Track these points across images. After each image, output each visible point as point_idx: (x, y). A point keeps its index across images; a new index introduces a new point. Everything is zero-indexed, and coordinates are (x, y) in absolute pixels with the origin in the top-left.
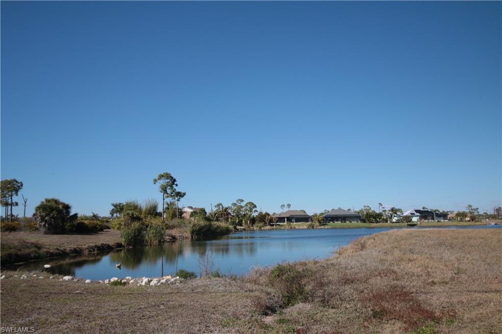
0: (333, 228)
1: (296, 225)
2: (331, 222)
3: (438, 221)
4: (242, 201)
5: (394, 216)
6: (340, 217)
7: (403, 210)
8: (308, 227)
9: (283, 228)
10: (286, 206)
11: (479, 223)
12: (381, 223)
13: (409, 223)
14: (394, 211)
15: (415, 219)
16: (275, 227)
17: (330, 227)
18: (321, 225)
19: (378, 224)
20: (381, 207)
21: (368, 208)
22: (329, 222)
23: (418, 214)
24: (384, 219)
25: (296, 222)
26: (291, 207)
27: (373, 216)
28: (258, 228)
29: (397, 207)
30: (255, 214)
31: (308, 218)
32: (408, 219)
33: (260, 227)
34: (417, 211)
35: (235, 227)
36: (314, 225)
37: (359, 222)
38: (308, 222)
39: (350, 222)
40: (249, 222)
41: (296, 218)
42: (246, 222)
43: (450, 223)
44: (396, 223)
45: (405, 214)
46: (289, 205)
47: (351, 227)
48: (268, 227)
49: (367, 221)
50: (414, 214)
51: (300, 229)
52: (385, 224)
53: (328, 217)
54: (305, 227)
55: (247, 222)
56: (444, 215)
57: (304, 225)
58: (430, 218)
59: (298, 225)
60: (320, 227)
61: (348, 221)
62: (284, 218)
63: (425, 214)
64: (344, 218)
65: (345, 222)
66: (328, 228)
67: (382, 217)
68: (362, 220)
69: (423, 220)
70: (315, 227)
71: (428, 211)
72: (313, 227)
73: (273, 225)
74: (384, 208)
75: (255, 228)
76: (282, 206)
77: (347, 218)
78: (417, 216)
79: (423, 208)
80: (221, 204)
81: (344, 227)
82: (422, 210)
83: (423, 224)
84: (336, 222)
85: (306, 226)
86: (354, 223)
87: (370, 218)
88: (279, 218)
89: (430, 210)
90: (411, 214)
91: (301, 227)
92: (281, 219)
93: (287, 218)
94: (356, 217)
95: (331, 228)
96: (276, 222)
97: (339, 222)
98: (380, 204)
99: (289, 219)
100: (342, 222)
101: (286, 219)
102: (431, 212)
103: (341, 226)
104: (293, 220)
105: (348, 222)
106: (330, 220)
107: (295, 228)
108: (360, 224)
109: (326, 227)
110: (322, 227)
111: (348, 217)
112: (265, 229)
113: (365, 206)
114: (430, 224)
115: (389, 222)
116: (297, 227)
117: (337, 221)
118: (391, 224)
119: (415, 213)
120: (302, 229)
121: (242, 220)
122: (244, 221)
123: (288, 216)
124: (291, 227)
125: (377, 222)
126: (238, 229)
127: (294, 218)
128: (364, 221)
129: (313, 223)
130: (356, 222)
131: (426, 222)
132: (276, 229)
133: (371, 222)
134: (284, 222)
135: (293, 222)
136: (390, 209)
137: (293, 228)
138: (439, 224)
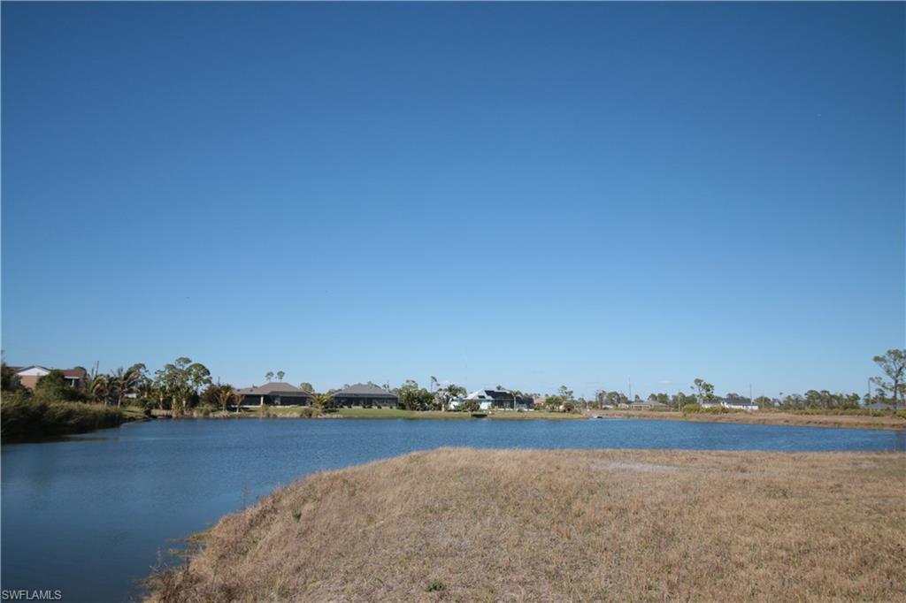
0: (347, 418)
1: (280, 410)
2: (346, 407)
3: (520, 411)
4: (188, 361)
5: (453, 400)
6: (361, 398)
7: (467, 391)
8: (302, 415)
9: (252, 415)
10: (276, 375)
11: (578, 416)
12: (430, 411)
13: (474, 413)
14: (453, 391)
15: (484, 406)
16: (237, 413)
17: (342, 416)
18: (330, 412)
19: (425, 412)
20: (435, 383)
21: (413, 385)
22: (342, 407)
23: (490, 398)
24: (435, 405)
25: (281, 405)
26: (284, 378)
27: (418, 398)
28: (201, 415)
29: (458, 385)
30: (202, 389)
31: (306, 398)
32: (473, 405)
33: (207, 413)
34: (489, 393)
35: (148, 413)
36: (312, 412)
37: (394, 408)
38: (304, 405)
39: (380, 407)
40: (184, 402)
41: (282, 398)
42: (179, 402)
43: (537, 414)
44: (454, 411)
45: (470, 397)
46: (281, 374)
47: (379, 416)
48: (224, 413)
49: (408, 407)
50: (483, 397)
51: (285, 418)
52: (437, 413)
53: (343, 398)
54: (296, 415)
55: (182, 403)
56: (528, 401)
57: (293, 411)
58: (508, 404)
59: (284, 411)
60: (324, 416)
61: (376, 405)
62: (259, 396)
63: (500, 398)
64: (368, 401)
65: (370, 407)
66: (337, 418)
67: (433, 401)
68: (401, 405)
69: (496, 408)
70: (313, 416)
71: (505, 393)
72: (310, 415)
73: (235, 409)
74: (439, 385)
75: (195, 414)
77: (374, 401)
78: (488, 401)
79: (499, 388)
80: (143, 366)
81: (366, 416)
82: (496, 390)
83: (497, 415)
84: (354, 407)
85: (297, 411)
86: (386, 409)
87: (415, 400)
88: (248, 396)
89: (508, 392)
90: (480, 397)
91: (288, 415)
92: (252, 399)
93: (265, 396)
94: (390, 399)
95: (344, 418)
96: (241, 404)
97: (360, 407)
98: (434, 378)
99: (269, 400)
100: (364, 407)
101: (262, 399)
102: (510, 395)
103: (361, 416)
104: (276, 402)
105: (375, 408)
106: (344, 404)
107: (275, 416)
108: (395, 411)
109: (335, 416)
110: (328, 415)
111: (377, 399)
112: (216, 416)
113: (408, 381)
114: (507, 415)
115: (443, 409)
116: (280, 415)
117: (357, 404)
118: (446, 413)
119: (486, 395)
120: (290, 418)
121: (171, 399)
122: (174, 400)
123: (267, 393)
124: (269, 415)
125: (425, 409)
126: (155, 417)
127: (277, 396)
128: (403, 407)
129: (313, 408)
130: (388, 408)
131: (500, 412)
132: (240, 417)
133: (414, 408)
134: (256, 404)
135: (277, 404)
136: (447, 388)
137: (271, 416)
138: (520, 415)
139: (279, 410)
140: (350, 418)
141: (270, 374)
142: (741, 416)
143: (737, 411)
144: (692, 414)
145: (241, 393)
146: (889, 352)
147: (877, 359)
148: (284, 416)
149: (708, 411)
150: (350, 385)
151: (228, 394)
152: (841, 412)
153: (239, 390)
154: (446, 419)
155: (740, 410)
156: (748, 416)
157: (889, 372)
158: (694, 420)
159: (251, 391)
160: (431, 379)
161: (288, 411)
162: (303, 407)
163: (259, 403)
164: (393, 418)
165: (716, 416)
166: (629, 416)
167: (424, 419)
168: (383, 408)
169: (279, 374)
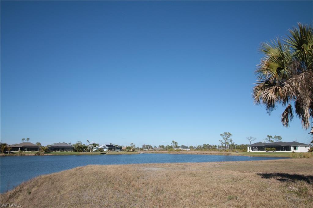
0: (54, 155)
2: (54, 151)
3: (117, 151)
5: (94, 148)
6: (60, 148)
7: (100, 145)
8: (36, 154)
9: (15, 155)
10: (26, 139)
11: (136, 153)
12: (86, 152)
13: (102, 152)
14: (94, 145)
15: (105, 150)
16: (8, 154)
17: (52, 155)
18: (47, 153)
19: (84, 153)
21: (80, 143)
22: (52, 151)
23: (107, 147)
24: (88, 150)
25: (27, 151)
26: (29, 140)
27: (82, 148)
29: (96, 143)
31: (38, 148)
32: (101, 150)
34: (107, 145)
36: (40, 153)
37: (72, 151)
39: (67, 151)
41: (28, 148)
43: (123, 152)
44: (95, 152)
45: (100, 147)
46: (28, 139)
47: (66, 154)
49: (78, 151)
50: (105, 147)
51: (29, 156)
52: (88, 153)
53: (52, 148)
54: (33, 154)
56: (120, 148)
57: (32, 153)
58: (113, 149)
60: (45, 155)
61: (66, 150)
62: (18, 148)
63: (111, 147)
64: (63, 149)
65: (63, 151)
66: (50, 155)
67: (87, 149)
68: (75, 150)
69: (109, 150)
70: (40, 155)
71: (113, 146)
72: (39, 154)
73: (7, 153)
74: (89, 143)
76: (23, 139)
78: (107, 148)
79: (111, 144)
81: (62, 154)
82: (110, 145)
83: (109, 153)
84: (57, 151)
85: (34, 153)
86: (69, 152)
87: (80, 148)
88: (13, 148)
90: (104, 147)
91: (30, 155)
92: (15, 148)
94: (71, 148)
95: (53, 155)
96: (10, 151)
97: (59, 151)
98: (88, 140)
99: (22, 149)
100: (61, 151)
101: (19, 148)
103: (60, 154)
104: (25, 150)
107: (24, 155)
109: (49, 154)
110: (46, 154)
111: (66, 148)
113: (78, 142)
114: (113, 153)
115: (91, 151)
116: (26, 154)
117: (58, 150)
118: (92, 153)
119: (106, 146)
123: (21, 146)
124: (22, 155)
125: (84, 151)
127: (26, 148)
128: (76, 151)
129: (40, 152)
130: (70, 151)
131: (111, 152)
132: (9, 156)
133: (80, 151)
134: (17, 151)
135: (26, 151)
136: (92, 144)
137: (23, 155)
138: (117, 153)
139: (26, 153)
140: (55, 155)
141: (24, 139)
142: (185, 152)
143: (184, 150)
144: (171, 152)
145: (10, 146)
146: (224, 133)
147: (221, 135)
148: (28, 155)
149: (176, 150)
150: (56, 143)
151: (5, 147)
152: (212, 150)
153: (9, 145)
154: (92, 155)
155: (185, 150)
156: (187, 152)
157: (224, 139)
158: (172, 153)
159: (15, 145)
160: (86, 141)
161: (30, 153)
162: (36, 151)
163: (18, 150)
164: (71, 155)
165: (178, 152)
166: (152, 153)
167: (83, 155)
168: (68, 151)
169: (27, 139)
